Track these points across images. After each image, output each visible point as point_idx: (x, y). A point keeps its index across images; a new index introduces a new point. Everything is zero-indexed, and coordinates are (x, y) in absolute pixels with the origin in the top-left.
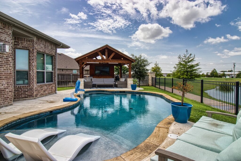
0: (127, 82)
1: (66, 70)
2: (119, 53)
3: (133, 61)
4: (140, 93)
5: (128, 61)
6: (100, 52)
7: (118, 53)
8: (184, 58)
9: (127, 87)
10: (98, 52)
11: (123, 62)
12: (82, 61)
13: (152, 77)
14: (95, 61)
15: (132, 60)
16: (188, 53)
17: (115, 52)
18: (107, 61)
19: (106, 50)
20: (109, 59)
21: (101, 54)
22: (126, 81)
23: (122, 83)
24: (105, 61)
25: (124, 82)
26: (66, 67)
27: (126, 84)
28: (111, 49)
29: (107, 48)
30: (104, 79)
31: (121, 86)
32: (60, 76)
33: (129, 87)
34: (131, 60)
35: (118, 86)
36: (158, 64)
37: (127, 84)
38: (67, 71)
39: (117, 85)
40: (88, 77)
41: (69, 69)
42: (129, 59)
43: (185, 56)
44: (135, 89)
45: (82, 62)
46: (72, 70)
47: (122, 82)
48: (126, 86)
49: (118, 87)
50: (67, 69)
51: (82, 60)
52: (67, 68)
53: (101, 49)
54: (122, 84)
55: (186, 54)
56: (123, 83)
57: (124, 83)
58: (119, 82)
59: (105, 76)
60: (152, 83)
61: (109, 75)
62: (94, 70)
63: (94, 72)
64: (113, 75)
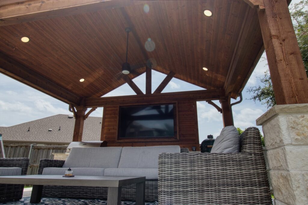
30: (125, 149)
58: (177, 163)
59: (157, 142)
61: (176, 138)
62: (117, 122)
63: (116, 129)
64: (194, 138)
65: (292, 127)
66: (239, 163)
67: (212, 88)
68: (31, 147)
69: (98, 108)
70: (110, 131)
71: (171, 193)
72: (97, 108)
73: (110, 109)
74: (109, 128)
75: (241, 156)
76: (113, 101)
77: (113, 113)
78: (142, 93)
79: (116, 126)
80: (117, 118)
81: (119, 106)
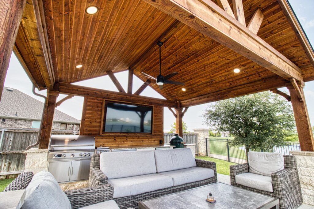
1: (14, 121)
9: (301, 199)
26: (16, 115)
38: (16, 123)
41: (21, 120)
46: (30, 120)
50: (16, 119)
52: (16, 117)
59: (136, 136)
60: (206, 149)
61: (151, 133)
62: (101, 115)
63: (100, 122)
64: (161, 134)
67: (170, 99)
69: (75, 96)
70: (92, 124)
72: (73, 96)
73: (92, 100)
74: (90, 121)
76: (96, 93)
77: (96, 105)
78: (124, 92)
79: (101, 118)
80: (101, 111)
81: (104, 100)
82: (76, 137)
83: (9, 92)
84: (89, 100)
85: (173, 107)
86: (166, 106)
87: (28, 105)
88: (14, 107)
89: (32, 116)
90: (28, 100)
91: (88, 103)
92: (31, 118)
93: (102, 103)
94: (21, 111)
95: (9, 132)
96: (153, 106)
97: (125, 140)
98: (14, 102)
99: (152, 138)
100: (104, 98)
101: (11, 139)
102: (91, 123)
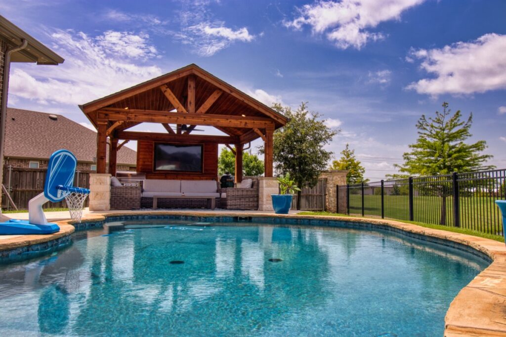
0: (258, 190)
2: (233, 94)
3: (280, 121)
4: (306, 221)
5: (264, 122)
6: (169, 90)
7: (231, 92)
8: (436, 125)
9: (257, 206)
10: (163, 89)
11: (246, 123)
12: (106, 115)
13: (337, 186)
14: (153, 118)
15: (275, 119)
16: (449, 111)
17: (220, 90)
18: (193, 118)
19: (192, 84)
20: (198, 112)
21: (172, 94)
22: (255, 187)
23: (240, 193)
24: (185, 118)
25: (247, 191)
27: (255, 199)
28: (207, 79)
29: (194, 77)
30: (183, 181)
31: (238, 202)
32: (38, 174)
33: (264, 206)
34: (272, 116)
35: (229, 202)
36: (353, 151)
37: (258, 197)
39: (225, 199)
40: (132, 175)
42: (268, 114)
43: (439, 120)
44: (286, 212)
45: (107, 120)
47: (243, 191)
48: (255, 204)
49: (228, 207)
51: (107, 112)
53: (175, 78)
54: (241, 197)
55: (443, 114)
56: (245, 193)
57: (249, 193)
58: (233, 191)
59: (186, 174)
60: (336, 203)
61: (202, 172)
62: (152, 156)
63: (151, 162)
64: (214, 172)
65: (266, 183)
66: (252, 191)
68: (10, 169)
71: (231, 200)
72: (130, 141)
75: (252, 189)
76: (146, 136)
77: (148, 147)
78: (174, 133)
79: (152, 159)
80: (152, 152)
81: (154, 142)
82: (135, 173)
83: (53, 121)
84: (141, 143)
85: (232, 143)
86: (222, 143)
87: (81, 140)
88: (65, 145)
89: (89, 157)
90: (80, 133)
91: (141, 146)
92: (89, 160)
93: (152, 145)
94: (75, 151)
95: (82, 173)
96: (204, 144)
97: (176, 177)
98: (63, 136)
99: (203, 176)
100: (154, 140)
101: (85, 179)
102: (144, 162)
